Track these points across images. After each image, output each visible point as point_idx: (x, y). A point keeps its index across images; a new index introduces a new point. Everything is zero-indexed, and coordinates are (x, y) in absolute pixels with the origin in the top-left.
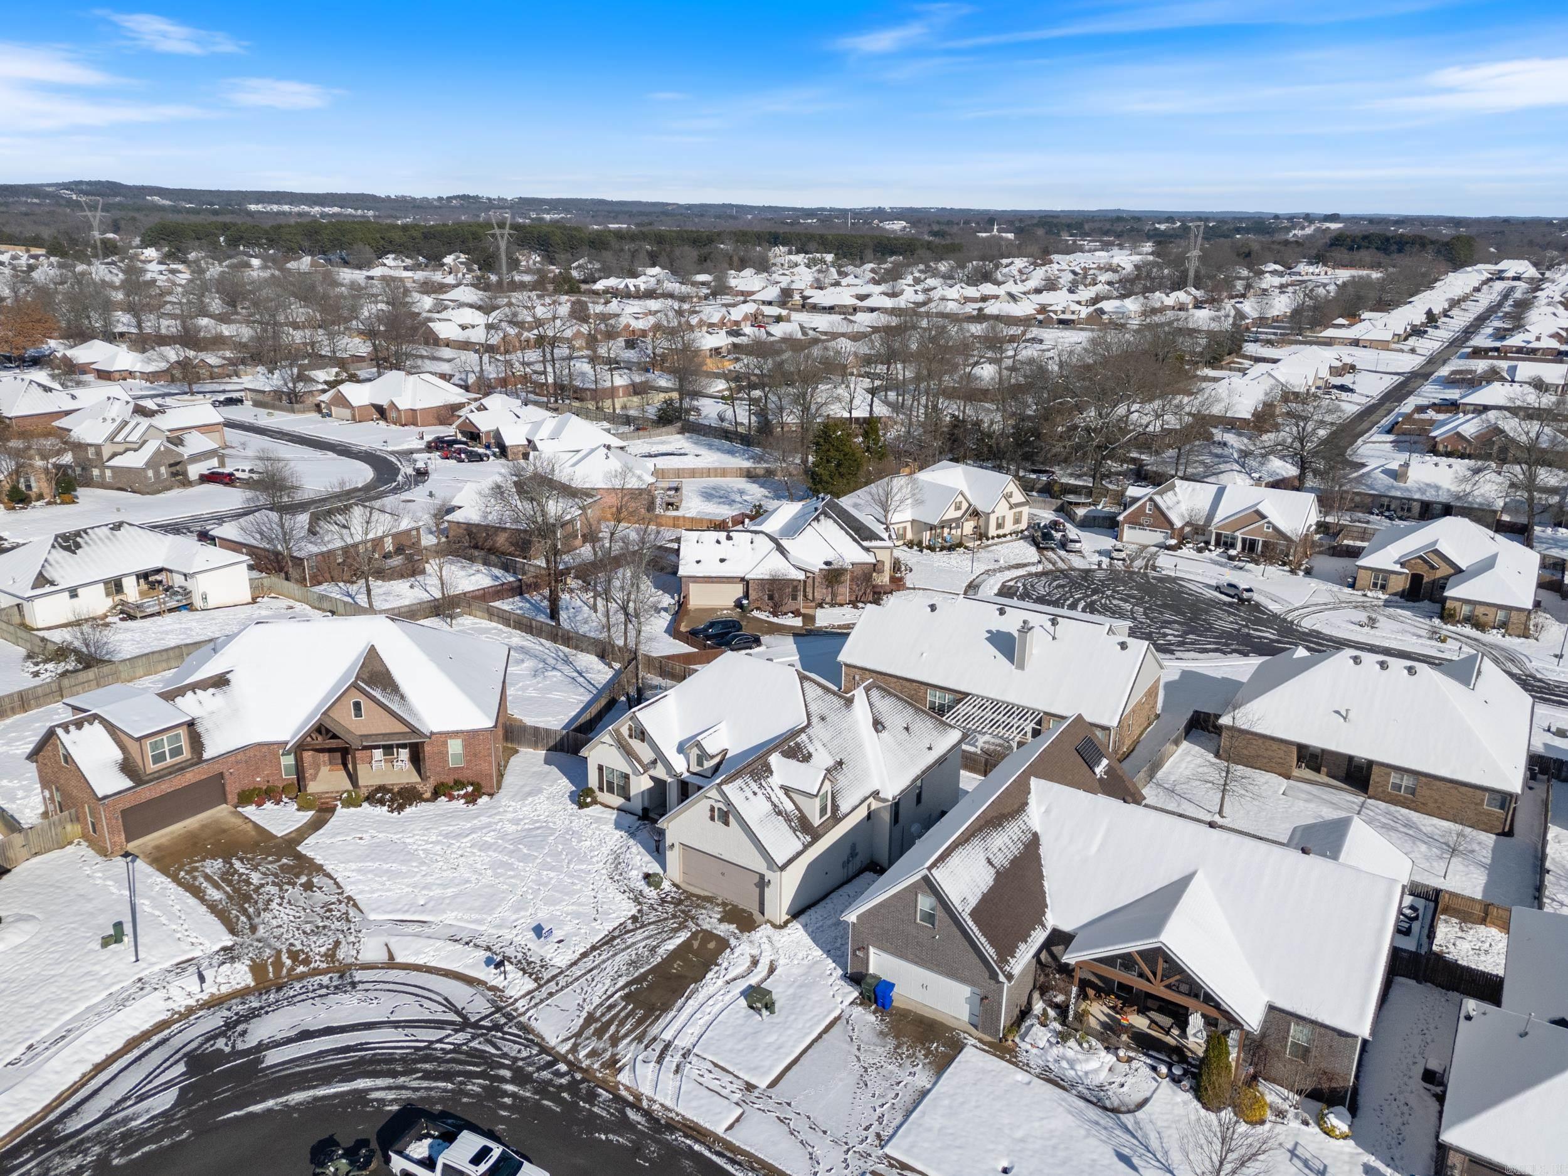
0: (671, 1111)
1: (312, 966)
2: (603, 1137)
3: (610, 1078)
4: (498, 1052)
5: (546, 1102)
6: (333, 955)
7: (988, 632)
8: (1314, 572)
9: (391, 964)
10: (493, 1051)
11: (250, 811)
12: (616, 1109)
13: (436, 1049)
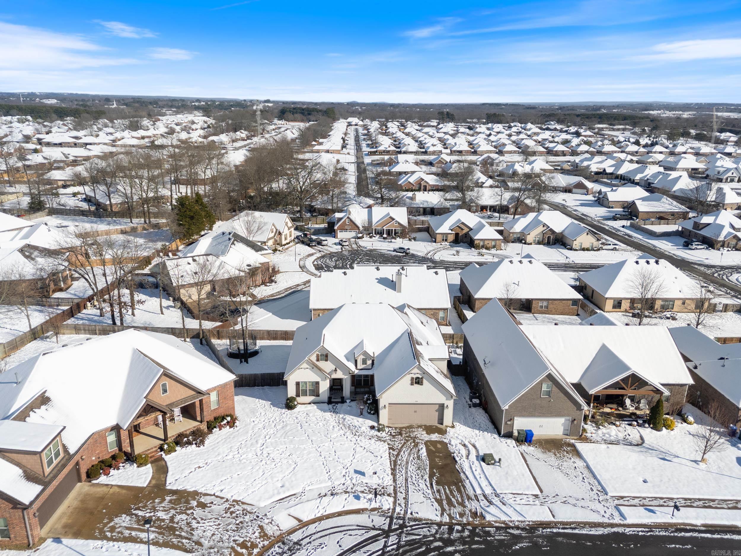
0: (524, 521)
1: (260, 546)
2: (517, 547)
3: (483, 521)
4: (421, 537)
5: (474, 546)
6: (266, 535)
7: (377, 279)
8: (417, 239)
9: (303, 524)
10: (418, 537)
11: (103, 479)
12: (503, 533)
13: (389, 551)
